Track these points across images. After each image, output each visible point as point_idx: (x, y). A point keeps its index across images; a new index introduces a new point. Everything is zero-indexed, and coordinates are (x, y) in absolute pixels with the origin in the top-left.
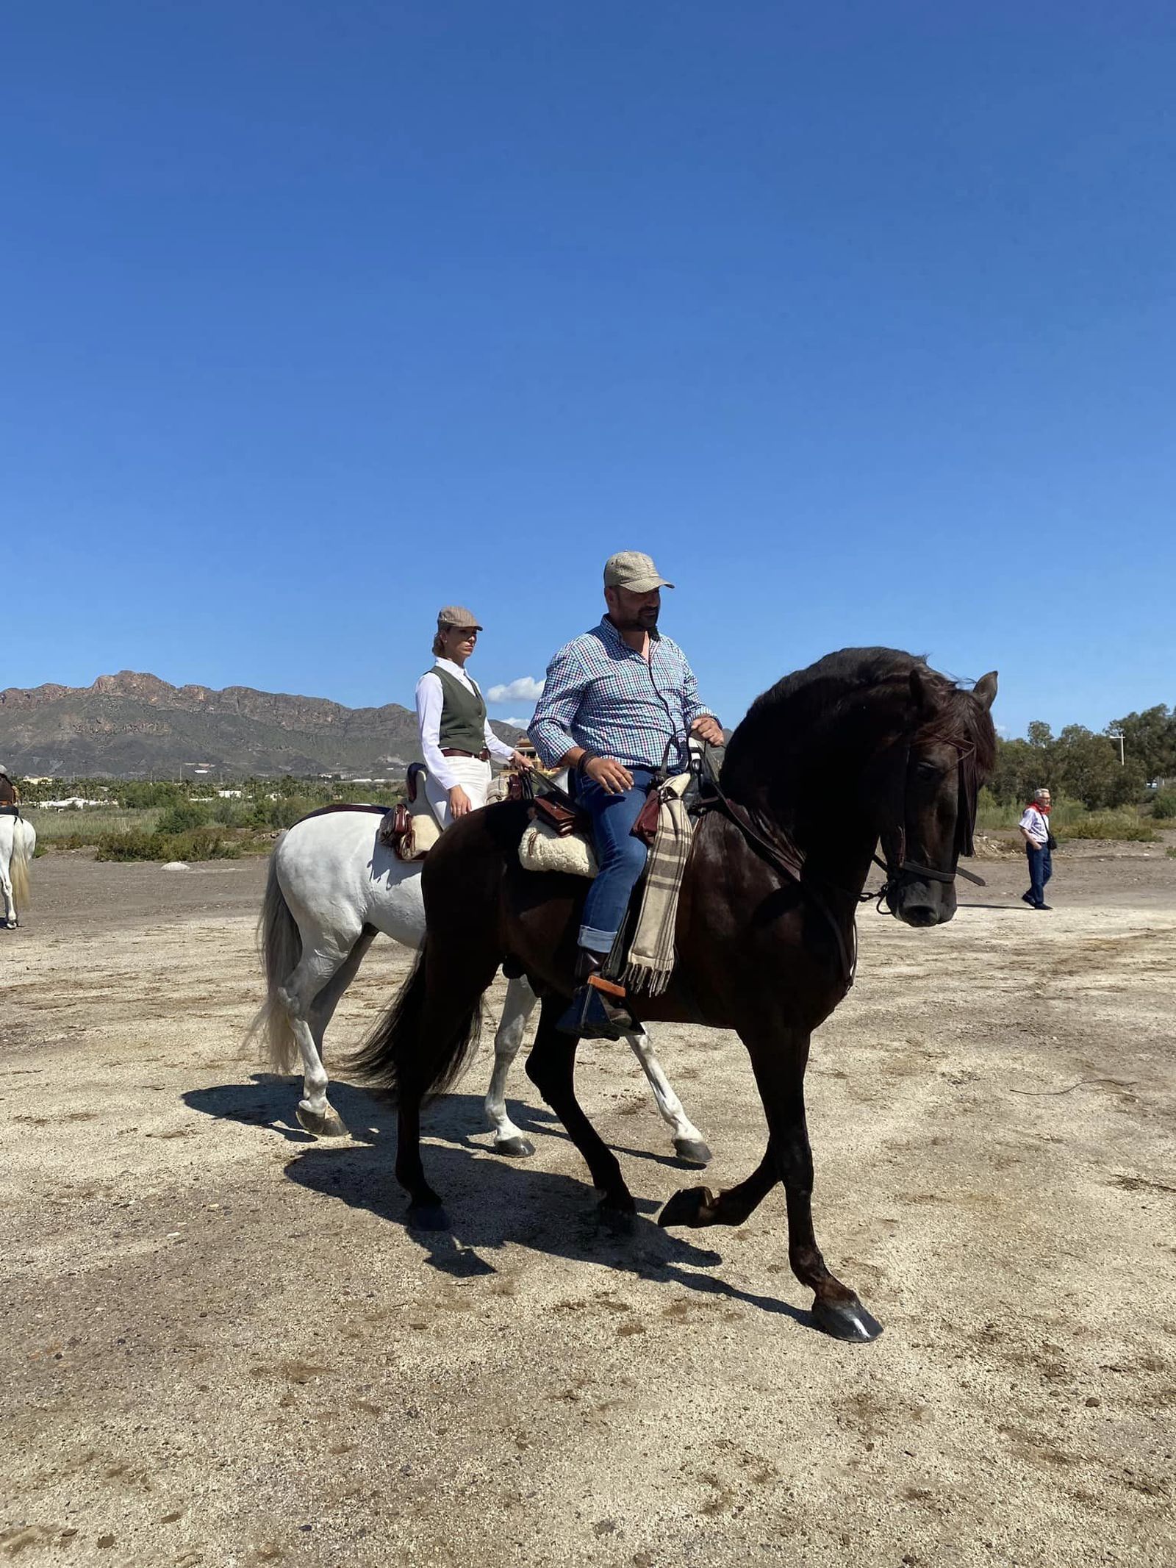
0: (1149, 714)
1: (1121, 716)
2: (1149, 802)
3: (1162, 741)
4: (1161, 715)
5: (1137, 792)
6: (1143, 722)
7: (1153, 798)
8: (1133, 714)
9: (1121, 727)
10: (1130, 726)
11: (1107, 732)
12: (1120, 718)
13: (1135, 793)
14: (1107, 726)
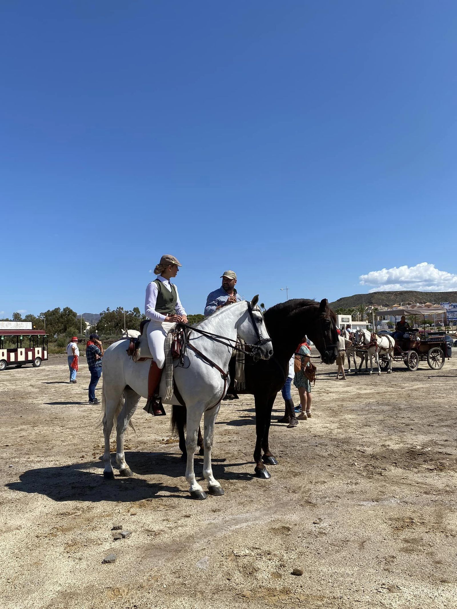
0: (54, 311)
1: (44, 311)
2: (55, 342)
3: (58, 320)
4: (58, 311)
5: (51, 339)
6: (52, 314)
7: (56, 341)
8: (49, 311)
9: (44, 315)
10: (48, 315)
11: (39, 317)
12: (44, 312)
13: (50, 339)
14: (39, 315)
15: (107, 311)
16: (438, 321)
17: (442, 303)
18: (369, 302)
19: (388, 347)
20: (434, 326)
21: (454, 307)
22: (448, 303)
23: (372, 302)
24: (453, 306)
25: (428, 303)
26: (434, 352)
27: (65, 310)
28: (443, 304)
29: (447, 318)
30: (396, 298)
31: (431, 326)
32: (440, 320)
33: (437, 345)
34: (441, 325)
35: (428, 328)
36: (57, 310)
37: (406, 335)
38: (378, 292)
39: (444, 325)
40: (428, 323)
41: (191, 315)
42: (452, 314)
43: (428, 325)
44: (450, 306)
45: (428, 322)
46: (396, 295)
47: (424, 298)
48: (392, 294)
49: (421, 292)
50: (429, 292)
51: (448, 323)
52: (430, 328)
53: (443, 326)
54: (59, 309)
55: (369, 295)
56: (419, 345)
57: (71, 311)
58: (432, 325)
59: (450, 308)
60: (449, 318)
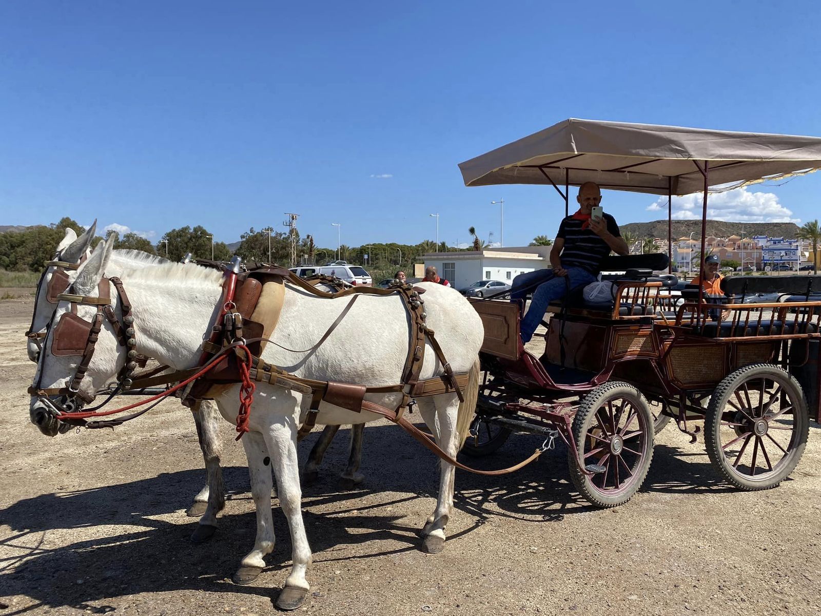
15: (251, 232)
16: (747, 263)
17: (756, 237)
18: (648, 235)
19: (396, 381)
20: (740, 270)
21: (775, 243)
22: (765, 236)
23: (654, 234)
24: (772, 242)
25: (733, 237)
26: (756, 383)
27: (195, 230)
28: (758, 238)
29: (762, 259)
30: (689, 230)
31: (735, 270)
32: (750, 263)
33: (767, 352)
34: (751, 270)
35: (731, 273)
36: (184, 230)
37: (597, 290)
38: (662, 221)
39: (757, 270)
40: (732, 265)
41: (382, 244)
42: (771, 253)
43: (731, 268)
44: (768, 241)
45: (730, 264)
46: (688, 225)
47: (729, 231)
48: (683, 223)
49: (725, 222)
50: (736, 223)
51: (762, 267)
52: (733, 273)
53: (755, 270)
54: (187, 228)
55: (650, 225)
56: (668, 343)
57: (204, 233)
58: (738, 269)
59: (769, 244)
60: (765, 259)
